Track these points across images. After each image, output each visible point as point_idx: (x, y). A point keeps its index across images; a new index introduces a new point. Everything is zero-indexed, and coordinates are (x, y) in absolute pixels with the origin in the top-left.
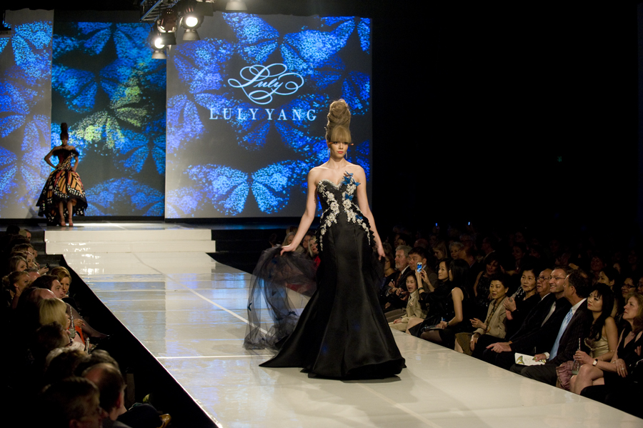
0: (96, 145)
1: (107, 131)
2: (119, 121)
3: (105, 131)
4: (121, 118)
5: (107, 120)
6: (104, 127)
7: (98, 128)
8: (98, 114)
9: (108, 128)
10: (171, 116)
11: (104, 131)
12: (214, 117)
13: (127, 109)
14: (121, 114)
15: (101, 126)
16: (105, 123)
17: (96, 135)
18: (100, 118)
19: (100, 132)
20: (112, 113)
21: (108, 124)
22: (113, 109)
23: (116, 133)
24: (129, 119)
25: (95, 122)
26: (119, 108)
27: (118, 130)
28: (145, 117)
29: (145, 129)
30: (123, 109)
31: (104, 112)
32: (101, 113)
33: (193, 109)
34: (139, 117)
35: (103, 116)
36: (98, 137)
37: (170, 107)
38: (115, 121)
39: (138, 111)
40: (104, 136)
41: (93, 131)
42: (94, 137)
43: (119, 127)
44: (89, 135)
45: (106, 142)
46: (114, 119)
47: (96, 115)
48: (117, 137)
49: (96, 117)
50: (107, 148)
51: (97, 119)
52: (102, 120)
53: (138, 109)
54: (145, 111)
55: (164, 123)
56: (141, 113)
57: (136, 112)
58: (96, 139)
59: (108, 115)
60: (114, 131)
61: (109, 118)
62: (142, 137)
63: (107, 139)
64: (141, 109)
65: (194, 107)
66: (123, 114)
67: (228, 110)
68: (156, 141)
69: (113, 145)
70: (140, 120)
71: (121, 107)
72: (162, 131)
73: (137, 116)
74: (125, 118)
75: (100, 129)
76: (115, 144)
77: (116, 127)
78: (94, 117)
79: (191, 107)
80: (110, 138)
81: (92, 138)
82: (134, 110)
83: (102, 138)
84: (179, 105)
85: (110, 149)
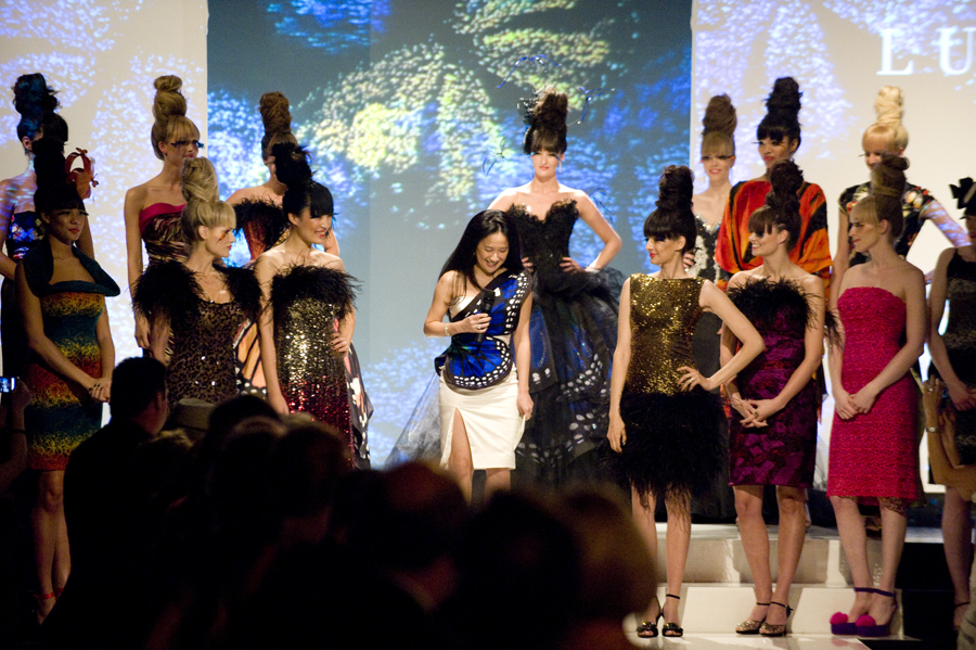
0: (397, 187)
1: (443, 129)
2: (492, 82)
3: (434, 127)
4: (503, 73)
5: (441, 81)
6: (430, 113)
7: (403, 115)
8: (406, 57)
9: (447, 113)
10: (712, 63)
11: (430, 129)
12: (898, 63)
13: (524, 35)
14: (503, 56)
15: (419, 106)
16: (435, 93)
17: (396, 144)
18: (414, 71)
19: (416, 131)
20: (463, 52)
21: (445, 100)
22: (469, 36)
23: (483, 137)
24: (532, 79)
25: (392, 89)
26: (491, 32)
27: (487, 124)
28: (601, 68)
29: (601, 120)
30: (509, 37)
31: (430, 50)
32: (419, 53)
33: (806, 34)
34: (578, 70)
35: (426, 62)
36: (407, 151)
37: (705, 28)
38: (477, 88)
39: (571, 44)
40: (431, 147)
41: (386, 126)
42: (389, 151)
43: (491, 111)
44: (368, 141)
45: (438, 171)
46: (473, 79)
47: (397, 60)
48: (485, 153)
49: (398, 68)
50: (443, 196)
51: (402, 77)
52: (425, 80)
53: (571, 37)
54: (601, 43)
55: (680, 92)
56: (585, 54)
57: (564, 49)
58: (399, 158)
59: (446, 60)
60: (470, 127)
61: (451, 72)
62: (588, 150)
63: (444, 162)
64: (583, 36)
65: (811, 23)
66: (508, 55)
67: (961, 35)
68: (646, 167)
69: (470, 185)
70: (580, 81)
71: (502, 27)
72: (671, 129)
73: (568, 64)
74: (517, 74)
75: (414, 117)
76: (476, 180)
77: (482, 109)
78: (387, 69)
79: (799, 26)
80: (456, 155)
81: (381, 154)
82: (554, 38)
83: (420, 157)
84: (748, 17)
85: (455, 204)
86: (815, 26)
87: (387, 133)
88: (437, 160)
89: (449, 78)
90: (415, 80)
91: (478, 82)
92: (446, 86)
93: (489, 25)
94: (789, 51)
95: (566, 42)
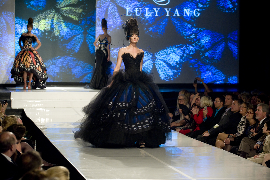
0: (47, 34)
1: (54, 24)
2: (63, 17)
3: (53, 23)
4: (65, 14)
5: (54, 16)
6: (52, 21)
7: (48, 21)
9: (55, 21)
10: (99, 13)
11: (52, 24)
12: (129, 14)
13: (68, 8)
14: (65, 12)
15: (51, 20)
16: (53, 18)
17: (47, 26)
18: (50, 14)
19: (50, 24)
20: (58, 11)
21: (55, 19)
22: (59, 8)
23: (61, 25)
24: (70, 15)
25: (46, 17)
26: (63, 7)
27: (62, 23)
28: (81, 13)
29: (81, 23)
30: (66, 8)
31: (52, 10)
32: (51, 11)
33: (114, 9)
34: (77, 14)
35: (52, 13)
36: (48, 28)
37: (98, 7)
38: (60, 17)
39: (76, 9)
40: (52, 27)
41: (45, 23)
42: (45, 27)
43: (63, 21)
44: (42, 26)
45: (53, 31)
46: (60, 15)
47: (47, 12)
48: (62, 28)
49: (47, 13)
50: (55, 35)
51: (48, 15)
52: (51, 16)
53: (76, 8)
54: (81, 9)
55: (94, 18)
56: (78, 11)
57: (75, 10)
58: (47, 29)
59: (55, 12)
60: (59, 23)
61: (56, 14)
62: (79, 27)
63: (55, 29)
64: (78, 8)
65: (115, 7)
66: (65, 11)
67: (139, 9)
68: (89, 30)
69: (59, 33)
70: (78, 16)
71: (64, 7)
72: (93, 24)
73: (76, 13)
74: (67, 15)
75: (50, 22)
76: (60, 32)
77: (61, 20)
78: (45, 14)
79: (113, 7)
80: (57, 28)
81: (44, 28)
82: (73, 8)
83: (51, 28)
84: (105, 6)
85: (56, 36)
86: (116, 7)
87: (45, 24)
88: (54, 29)
89: (56, 15)
90: (50, 16)
91: (60, 16)
92: (55, 16)
93: (62, 6)
94: (112, 11)
95: (75, 9)
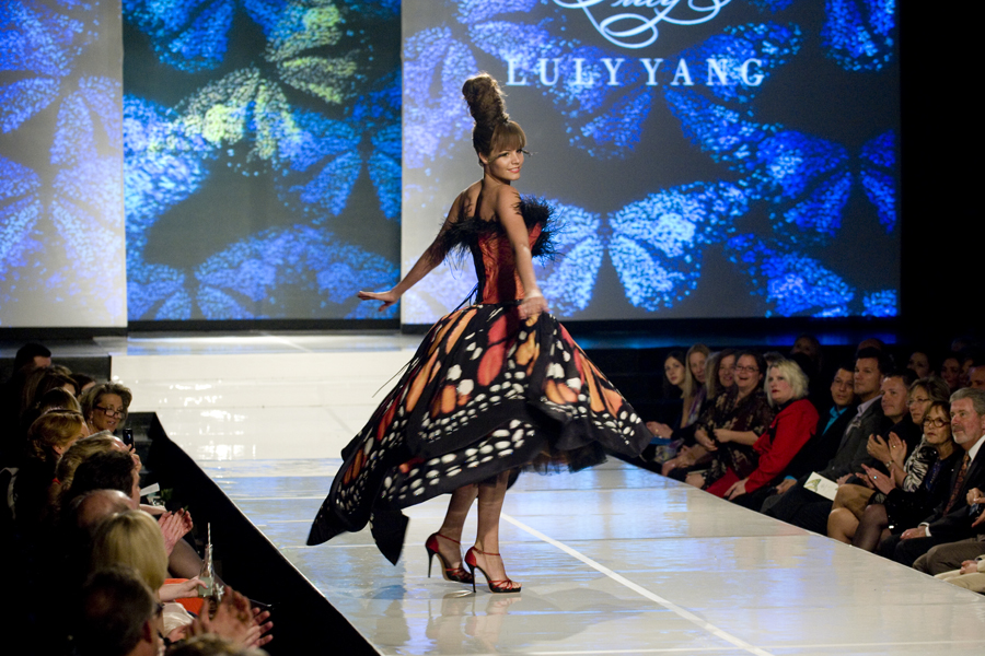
0: (231, 152)
1: (257, 119)
2: (288, 90)
3: (253, 116)
4: (294, 83)
5: (257, 90)
6: (251, 108)
7: (235, 110)
8: (237, 76)
9: (261, 107)
10: (411, 80)
11: (250, 119)
12: (518, 78)
13: (307, 61)
14: (294, 74)
15: (244, 105)
16: (254, 97)
17: (230, 127)
18: (241, 84)
19: (242, 119)
20: (270, 72)
21: (259, 100)
22: (274, 63)
23: (281, 122)
24: (311, 86)
25: (228, 96)
26: (287, 59)
27: (284, 114)
28: (351, 78)
29: (351, 113)
30: (298, 62)
31: (251, 71)
32: (245, 74)
33: (465, 62)
34: (338, 80)
35: (248, 79)
36: (237, 131)
37: (408, 60)
38: (278, 93)
39: (334, 65)
40: (252, 127)
41: (224, 118)
42: (226, 132)
43: (287, 106)
44: (215, 126)
45: (254, 142)
46: (276, 88)
47: (231, 79)
48: (283, 131)
49: (232, 83)
50: (258, 157)
51: (234, 89)
52: (246, 90)
53: (334, 61)
54: (352, 63)
55: (395, 96)
56: (342, 70)
57: (330, 68)
58: (233, 136)
59: (261, 77)
60: (274, 116)
61: (263, 84)
62: (344, 128)
63: (258, 137)
64: (341, 60)
65: (468, 55)
66: (298, 72)
67: (550, 63)
68: (378, 137)
69: (273, 150)
70: (340, 86)
71: (294, 57)
72: (391, 117)
73: (332, 76)
74: (303, 84)
75: (242, 110)
76: (277, 147)
77: (281, 105)
78: (226, 84)
79: (461, 58)
80: (265, 133)
81: (222, 134)
82: (325, 61)
83: (245, 133)
84: (432, 53)
85: (264, 161)
86: (471, 58)
87: (225, 121)
88: (255, 136)
89: (262, 88)
90: (242, 90)
91: (279, 89)
92: (260, 92)
93: (286, 56)
94: (456, 72)
95: (332, 64)
